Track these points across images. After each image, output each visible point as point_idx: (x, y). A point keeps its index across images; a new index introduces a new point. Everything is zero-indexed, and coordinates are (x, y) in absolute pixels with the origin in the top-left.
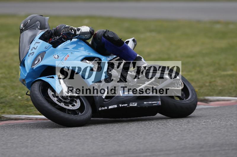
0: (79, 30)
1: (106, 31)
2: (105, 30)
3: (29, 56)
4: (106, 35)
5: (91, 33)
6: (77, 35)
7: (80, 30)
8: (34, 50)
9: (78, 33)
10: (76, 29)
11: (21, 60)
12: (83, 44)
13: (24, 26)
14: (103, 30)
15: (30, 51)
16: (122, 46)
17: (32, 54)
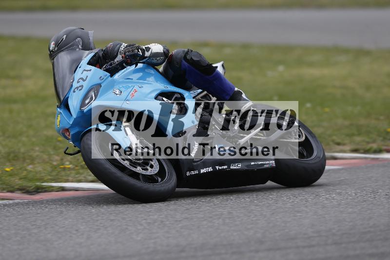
0: (148, 49)
1: (188, 51)
2: (186, 50)
3: (74, 92)
4: (188, 57)
5: (166, 54)
6: (146, 57)
7: (151, 50)
8: (81, 83)
9: (147, 54)
10: (144, 48)
11: (62, 99)
12: (152, 71)
13: (57, 45)
14: (183, 49)
15: (75, 85)
16: (213, 75)
17: (80, 88)
